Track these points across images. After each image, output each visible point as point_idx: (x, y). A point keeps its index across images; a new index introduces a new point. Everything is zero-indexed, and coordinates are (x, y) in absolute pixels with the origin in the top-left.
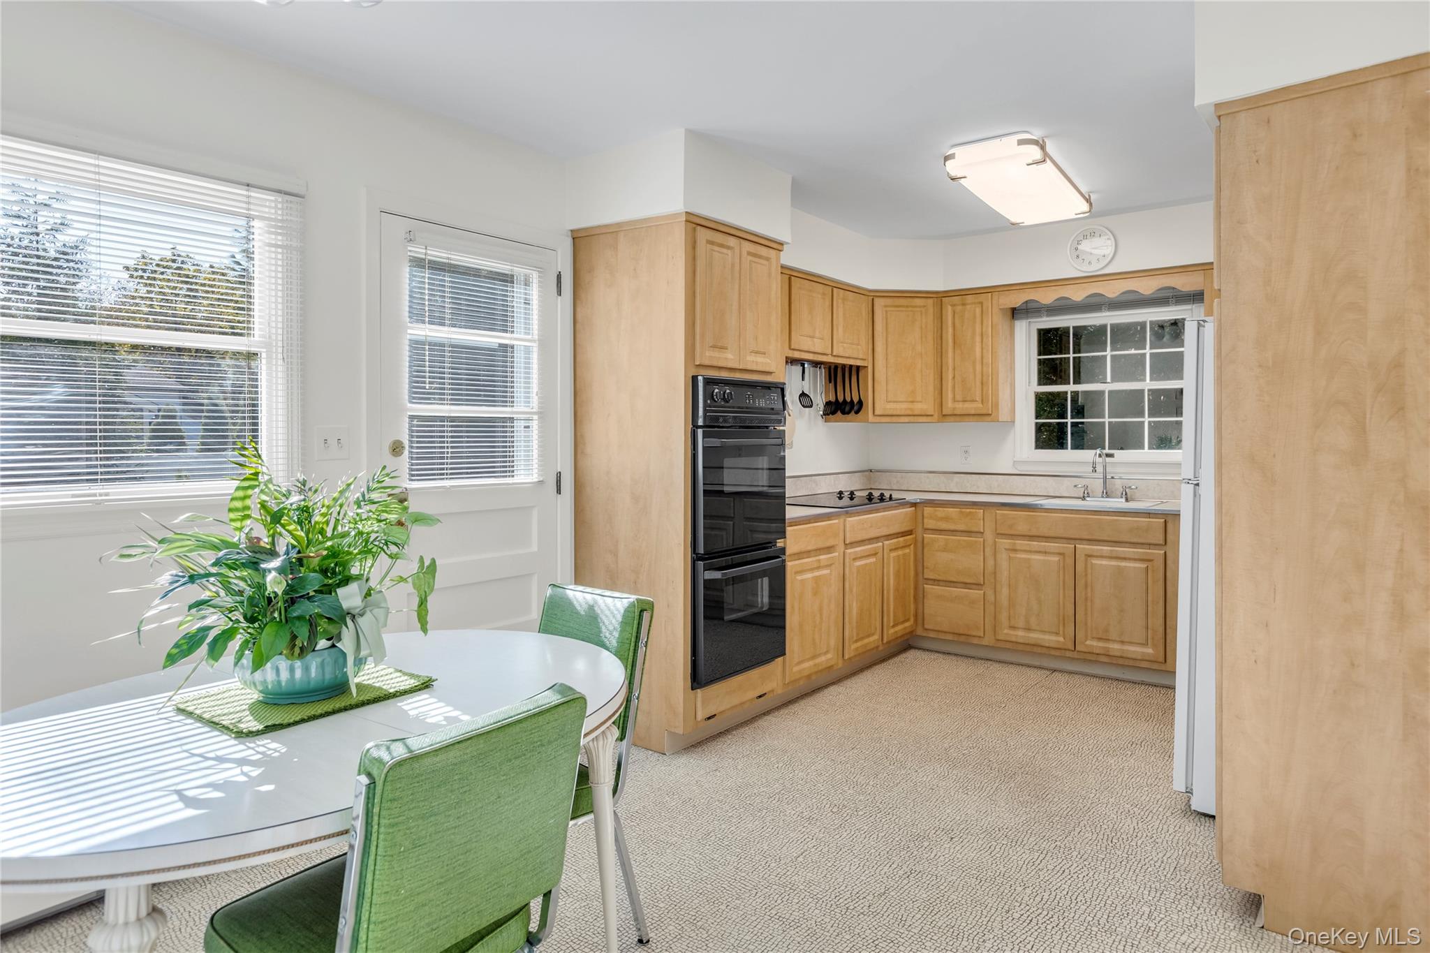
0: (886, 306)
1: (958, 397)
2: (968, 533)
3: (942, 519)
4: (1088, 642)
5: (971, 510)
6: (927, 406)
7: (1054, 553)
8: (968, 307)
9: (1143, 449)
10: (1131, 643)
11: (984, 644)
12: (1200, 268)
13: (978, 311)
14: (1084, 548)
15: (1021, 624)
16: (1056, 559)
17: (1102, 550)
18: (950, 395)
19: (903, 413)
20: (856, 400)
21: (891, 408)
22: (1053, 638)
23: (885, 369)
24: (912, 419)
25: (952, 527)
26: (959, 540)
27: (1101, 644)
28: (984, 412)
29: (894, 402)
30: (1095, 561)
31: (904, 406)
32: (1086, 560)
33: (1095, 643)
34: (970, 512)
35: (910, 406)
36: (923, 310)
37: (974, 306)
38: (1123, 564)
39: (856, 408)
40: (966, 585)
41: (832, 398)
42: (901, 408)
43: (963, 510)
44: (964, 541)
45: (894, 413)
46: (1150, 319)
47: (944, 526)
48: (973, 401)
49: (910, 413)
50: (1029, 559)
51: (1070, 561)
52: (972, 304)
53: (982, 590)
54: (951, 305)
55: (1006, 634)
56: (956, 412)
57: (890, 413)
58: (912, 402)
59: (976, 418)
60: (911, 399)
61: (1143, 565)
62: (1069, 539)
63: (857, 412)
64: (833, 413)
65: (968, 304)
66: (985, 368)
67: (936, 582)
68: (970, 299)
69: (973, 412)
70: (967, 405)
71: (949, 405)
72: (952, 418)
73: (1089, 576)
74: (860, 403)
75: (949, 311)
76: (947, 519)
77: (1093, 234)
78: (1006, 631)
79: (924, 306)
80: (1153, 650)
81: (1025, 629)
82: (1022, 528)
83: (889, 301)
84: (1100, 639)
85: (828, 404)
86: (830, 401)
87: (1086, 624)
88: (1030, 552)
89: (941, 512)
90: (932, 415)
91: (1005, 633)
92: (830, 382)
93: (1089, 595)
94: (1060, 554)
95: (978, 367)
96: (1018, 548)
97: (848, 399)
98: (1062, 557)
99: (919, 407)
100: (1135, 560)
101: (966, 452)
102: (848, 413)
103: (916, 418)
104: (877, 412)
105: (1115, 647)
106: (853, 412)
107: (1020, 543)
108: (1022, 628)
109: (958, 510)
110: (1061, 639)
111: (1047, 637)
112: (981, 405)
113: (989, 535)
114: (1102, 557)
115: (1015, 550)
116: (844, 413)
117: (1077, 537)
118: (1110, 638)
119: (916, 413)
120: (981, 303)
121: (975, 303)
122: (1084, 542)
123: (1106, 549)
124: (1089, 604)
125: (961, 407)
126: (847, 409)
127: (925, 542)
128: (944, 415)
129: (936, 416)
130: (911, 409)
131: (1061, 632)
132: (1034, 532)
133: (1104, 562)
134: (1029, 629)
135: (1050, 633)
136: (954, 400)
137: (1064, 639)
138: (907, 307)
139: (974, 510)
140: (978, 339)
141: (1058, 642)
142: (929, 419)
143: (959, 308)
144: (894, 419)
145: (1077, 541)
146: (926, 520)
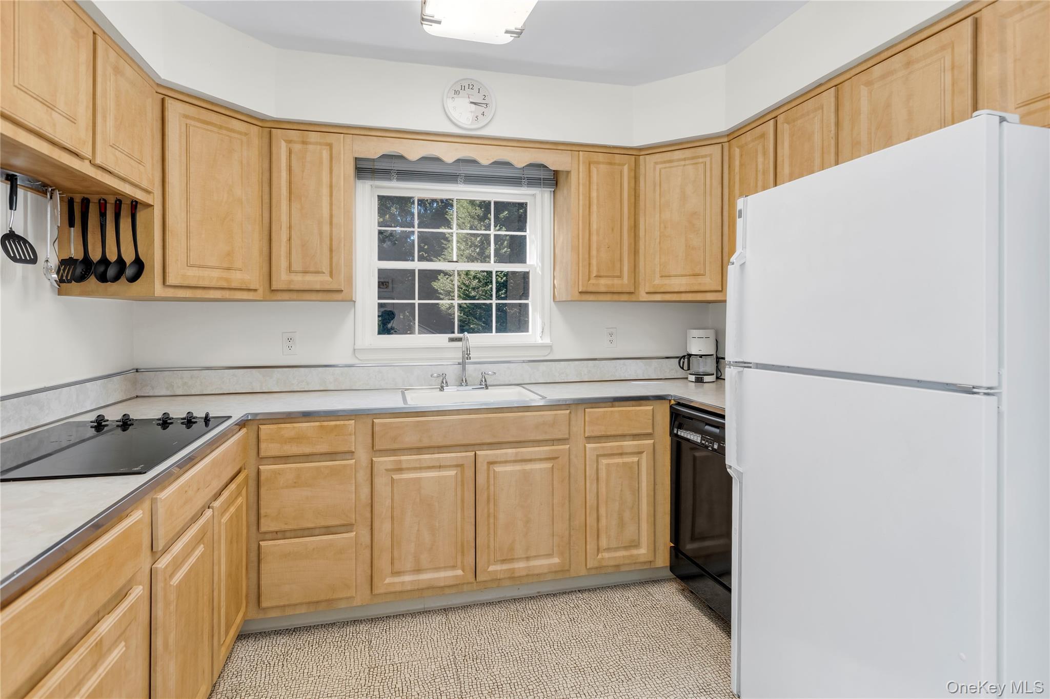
0: (186, 117)
1: (296, 266)
2: (332, 455)
3: (291, 440)
4: (491, 568)
5: (338, 423)
6: (252, 276)
7: (450, 466)
8: (311, 147)
9: (492, 332)
10: (537, 557)
11: (355, 604)
12: (569, 148)
13: (325, 154)
14: (487, 455)
15: (409, 566)
16: (452, 473)
17: (506, 454)
18: (284, 264)
19: (213, 284)
20: (129, 257)
21: (193, 276)
22: (450, 573)
23: (184, 215)
24: (227, 294)
25: (307, 450)
26: (318, 468)
27: (505, 567)
28: (334, 286)
29: (199, 267)
30: (499, 469)
31: (216, 274)
32: (488, 470)
33: (498, 567)
34: (336, 426)
35: (225, 274)
36: (244, 139)
37: (319, 147)
38: (528, 467)
39: (129, 272)
40: (328, 530)
41: (75, 251)
42: (211, 277)
43: (325, 423)
44: (327, 467)
45: (201, 284)
46: (494, 200)
47: (294, 449)
48: (317, 272)
49: (225, 285)
50: (419, 479)
51: (470, 473)
52: (317, 143)
53: (352, 531)
54: (286, 141)
55: (389, 584)
56: (292, 287)
57: (193, 283)
58: (229, 269)
59: (320, 296)
60: (226, 265)
61: (547, 465)
62: (465, 447)
63: (133, 279)
64: (82, 278)
65: (310, 143)
66: (334, 231)
67: (280, 535)
68: (313, 137)
69: (318, 287)
70: (309, 278)
71: (282, 278)
72: (286, 296)
73: (492, 488)
74: (139, 265)
75: (282, 150)
76: (298, 439)
77: (471, 87)
78: (388, 581)
79: (246, 134)
80: (559, 559)
81: (414, 571)
82: (410, 439)
83: (192, 111)
84: (504, 561)
85: (66, 263)
86: (71, 258)
87: (489, 547)
88: (421, 469)
89: (289, 429)
90: (255, 290)
91: (388, 582)
92: (71, 224)
93: (492, 511)
94: (457, 466)
95: (326, 229)
96: (404, 466)
97: (112, 257)
98: (459, 469)
99: (237, 278)
100: (541, 460)
101: (290, 340)
102: (116, 278)
103: (232, 292)
104: (171, 280)
105: (520, 566)
106: (123, 279)
107: (407, 459)
108: (410, 571)
109: (317, 424)
110: (460, 572)
111: (442, 574)
112: (329, 279)
113: (363, 455)
114: (506, 462)
115: (400, 470)
116: (103, 278)
117: (478, 442)
118: (516, 557)
119: (234, 285)
120: (330, 146)
121: (320, 144)
122: (485, 447)
123: (510, 452)
124: (492, 521)
125: (299, 280)
126: (111, 272)
127: (263, 478)
128: (273, 290)
129: (260, 291)
130: (227, 280)
131: (459, 563)
132: (426, 442)
133: (509, 468)
134: (418, 570)
135: (445, 568)
136: (290, 269)
137: (463, 571)
138: (221, 127)
139: (342, 422)
140: (325, 191)
141: (456, 576)
142: (250, 296)
143: (297, 147)
144: (199, 294)
145: (476, 448)
146: (263, 446)
